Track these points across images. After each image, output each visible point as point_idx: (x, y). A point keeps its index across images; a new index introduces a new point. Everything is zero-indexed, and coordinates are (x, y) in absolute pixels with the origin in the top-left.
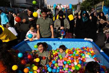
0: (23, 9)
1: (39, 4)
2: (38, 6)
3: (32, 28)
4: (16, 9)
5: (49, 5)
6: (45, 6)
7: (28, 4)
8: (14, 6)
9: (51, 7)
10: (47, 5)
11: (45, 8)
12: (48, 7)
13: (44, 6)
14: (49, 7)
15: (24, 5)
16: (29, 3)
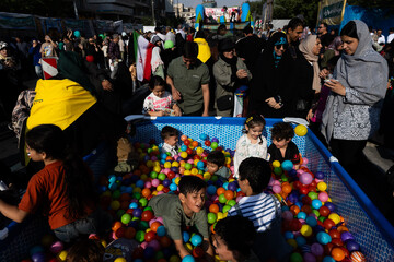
0: (108, 22)
1: (150, 4)
2: (148, 9)
3: (158, 87)
4: (90, 21)
5: (180, 6)
6: (167, 10)
7: (119, 5)
8: (84, 13)
9: (184, 10)
10: (175, 6)
11: (167, 13)
12: (176, 11)
13: (164, 9)
14: (181, 10)
15: (111, 7)
16: (123, 3)
